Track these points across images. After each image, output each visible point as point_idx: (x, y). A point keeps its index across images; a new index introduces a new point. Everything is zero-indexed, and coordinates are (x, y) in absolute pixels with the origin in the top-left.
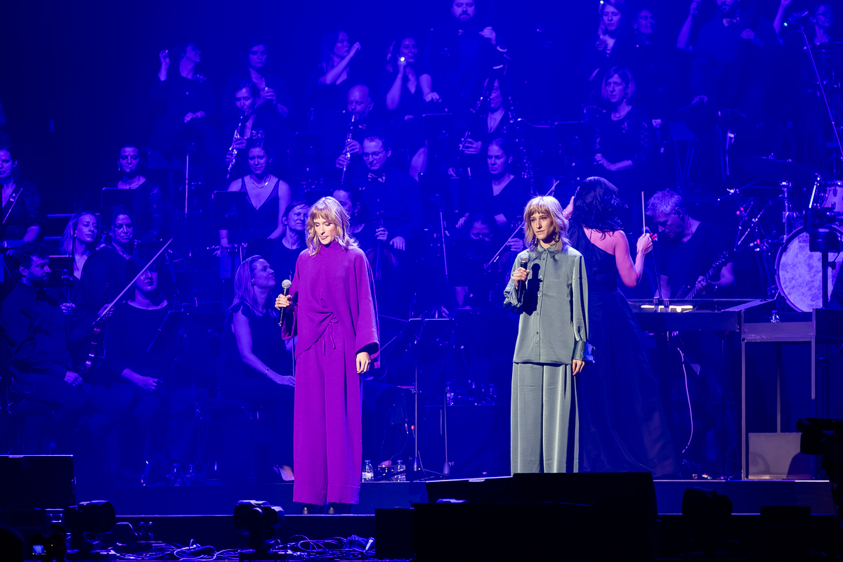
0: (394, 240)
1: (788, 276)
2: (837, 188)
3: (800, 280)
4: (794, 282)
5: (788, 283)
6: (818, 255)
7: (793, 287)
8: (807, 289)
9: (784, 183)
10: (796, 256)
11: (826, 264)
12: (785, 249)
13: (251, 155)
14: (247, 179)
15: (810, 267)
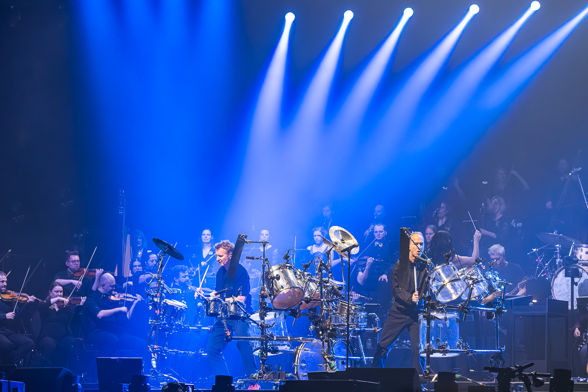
0: (382, 276)
1: (557, 290)
2: (583, 248)
3: (563, 292)
4: (560, 293)
5: (557, 293)
6: (570, 279)
7: (560, 295)
8: (566, 296)
9: (557, 245)
10: (561, 280)
11: (573, 283)
12: (556, 277)
13: (314, 234)
14: (314, 246)
15: (567, 285)
